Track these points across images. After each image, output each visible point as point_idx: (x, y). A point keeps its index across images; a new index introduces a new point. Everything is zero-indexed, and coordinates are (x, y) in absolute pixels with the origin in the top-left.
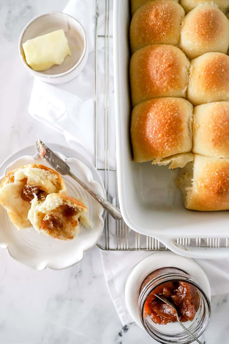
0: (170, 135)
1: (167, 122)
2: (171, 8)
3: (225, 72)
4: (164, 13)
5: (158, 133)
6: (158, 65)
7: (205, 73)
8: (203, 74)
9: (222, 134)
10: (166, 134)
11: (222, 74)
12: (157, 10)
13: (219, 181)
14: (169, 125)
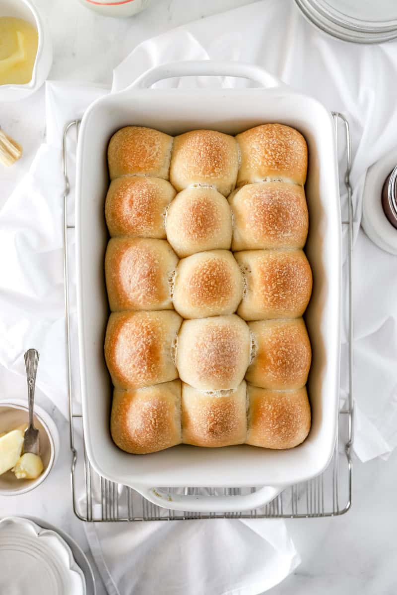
0: (142, 366)
1: (138, 351)
2: (151, 194)
3: (215, 286)
4: (141, 202)
5: (128, 362)
6: (130, 274)
7: (191, 286)
8: (188, 286)
9: (208, 366)
10: (138, 365)
11: (211, 288)
12: (132, 197)
13: (207, 421)
14: (140, 354)
